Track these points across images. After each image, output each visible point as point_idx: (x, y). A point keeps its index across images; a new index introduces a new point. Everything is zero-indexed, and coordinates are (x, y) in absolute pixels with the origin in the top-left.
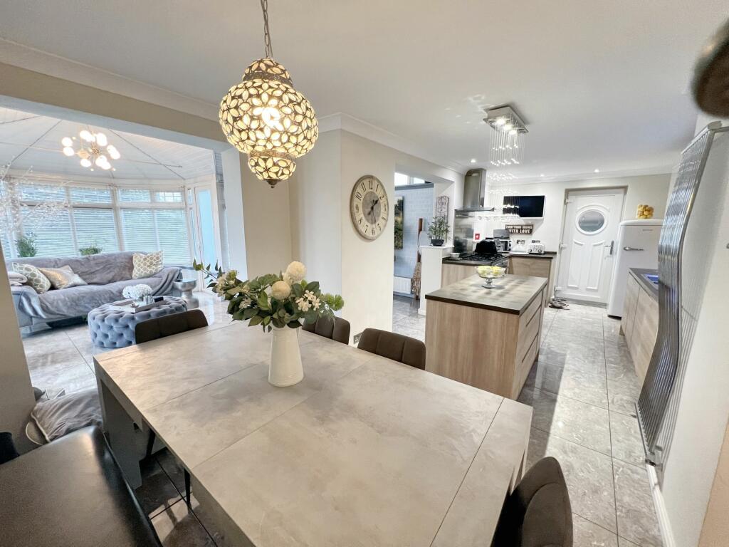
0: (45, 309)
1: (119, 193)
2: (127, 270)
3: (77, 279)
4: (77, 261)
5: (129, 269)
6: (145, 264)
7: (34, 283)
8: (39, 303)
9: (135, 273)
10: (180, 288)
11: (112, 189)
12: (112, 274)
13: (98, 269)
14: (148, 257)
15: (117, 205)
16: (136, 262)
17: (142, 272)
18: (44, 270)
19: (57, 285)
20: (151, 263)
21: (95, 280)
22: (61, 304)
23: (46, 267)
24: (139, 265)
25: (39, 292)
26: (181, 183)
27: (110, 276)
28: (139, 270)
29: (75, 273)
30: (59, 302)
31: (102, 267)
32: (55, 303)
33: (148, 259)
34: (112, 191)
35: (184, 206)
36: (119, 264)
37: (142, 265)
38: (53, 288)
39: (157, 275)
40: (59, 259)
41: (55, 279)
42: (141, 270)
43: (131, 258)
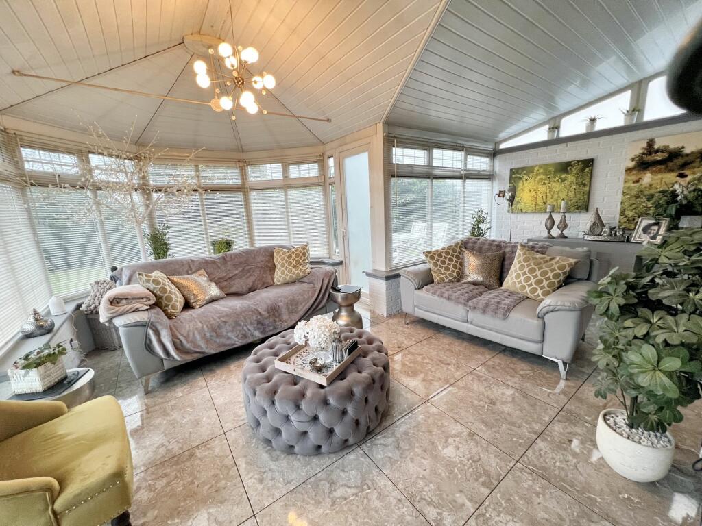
0: (178, 347)
1: (249, 169)
2: (268, 272)
3: (214, 291)
4: (213, 262)
5: (270, 271)
6: (290, 264)
7: (164, 302)
8: (170, 339)
9: (279, 276)
10: (340, 300)
11: (241, 165)
12: (253, 278)
13: (236, 272)
14: (293, 253)
15: (247, 186)
16: (278, 260)
17: (287, 275)
18: (176, 278)
19: (192, 301)
20: (297, 262)
21: (233, 290)
22: (198, 337)
23: (179, 274)
24: (283, 266)
25: (169, 316)
26: (320, 149)
27: (250, 282)
28: (283, 272)
29: (211, 280)
30: (196, 333)
31: (240, 269)
32: (191, 335)
33: (293, 256)
34: (241, 168)
35: (323, 181)
36: (259, 265)
37: (286, 265)
38: (187, 306)
39: (306, 279)
40: (192, 261)
41: (190, 292)
42: (286, 272)
43: (272, 256)
